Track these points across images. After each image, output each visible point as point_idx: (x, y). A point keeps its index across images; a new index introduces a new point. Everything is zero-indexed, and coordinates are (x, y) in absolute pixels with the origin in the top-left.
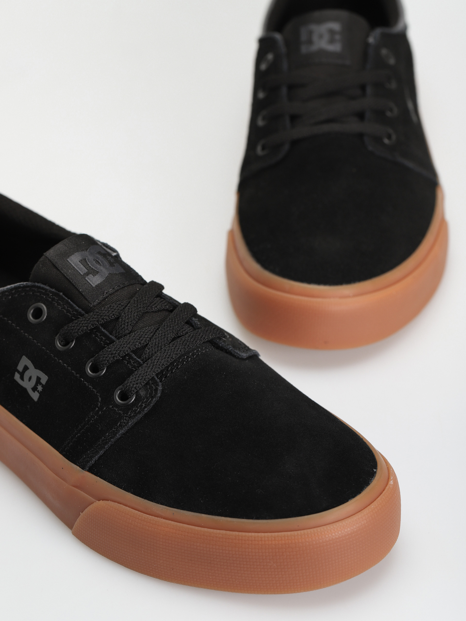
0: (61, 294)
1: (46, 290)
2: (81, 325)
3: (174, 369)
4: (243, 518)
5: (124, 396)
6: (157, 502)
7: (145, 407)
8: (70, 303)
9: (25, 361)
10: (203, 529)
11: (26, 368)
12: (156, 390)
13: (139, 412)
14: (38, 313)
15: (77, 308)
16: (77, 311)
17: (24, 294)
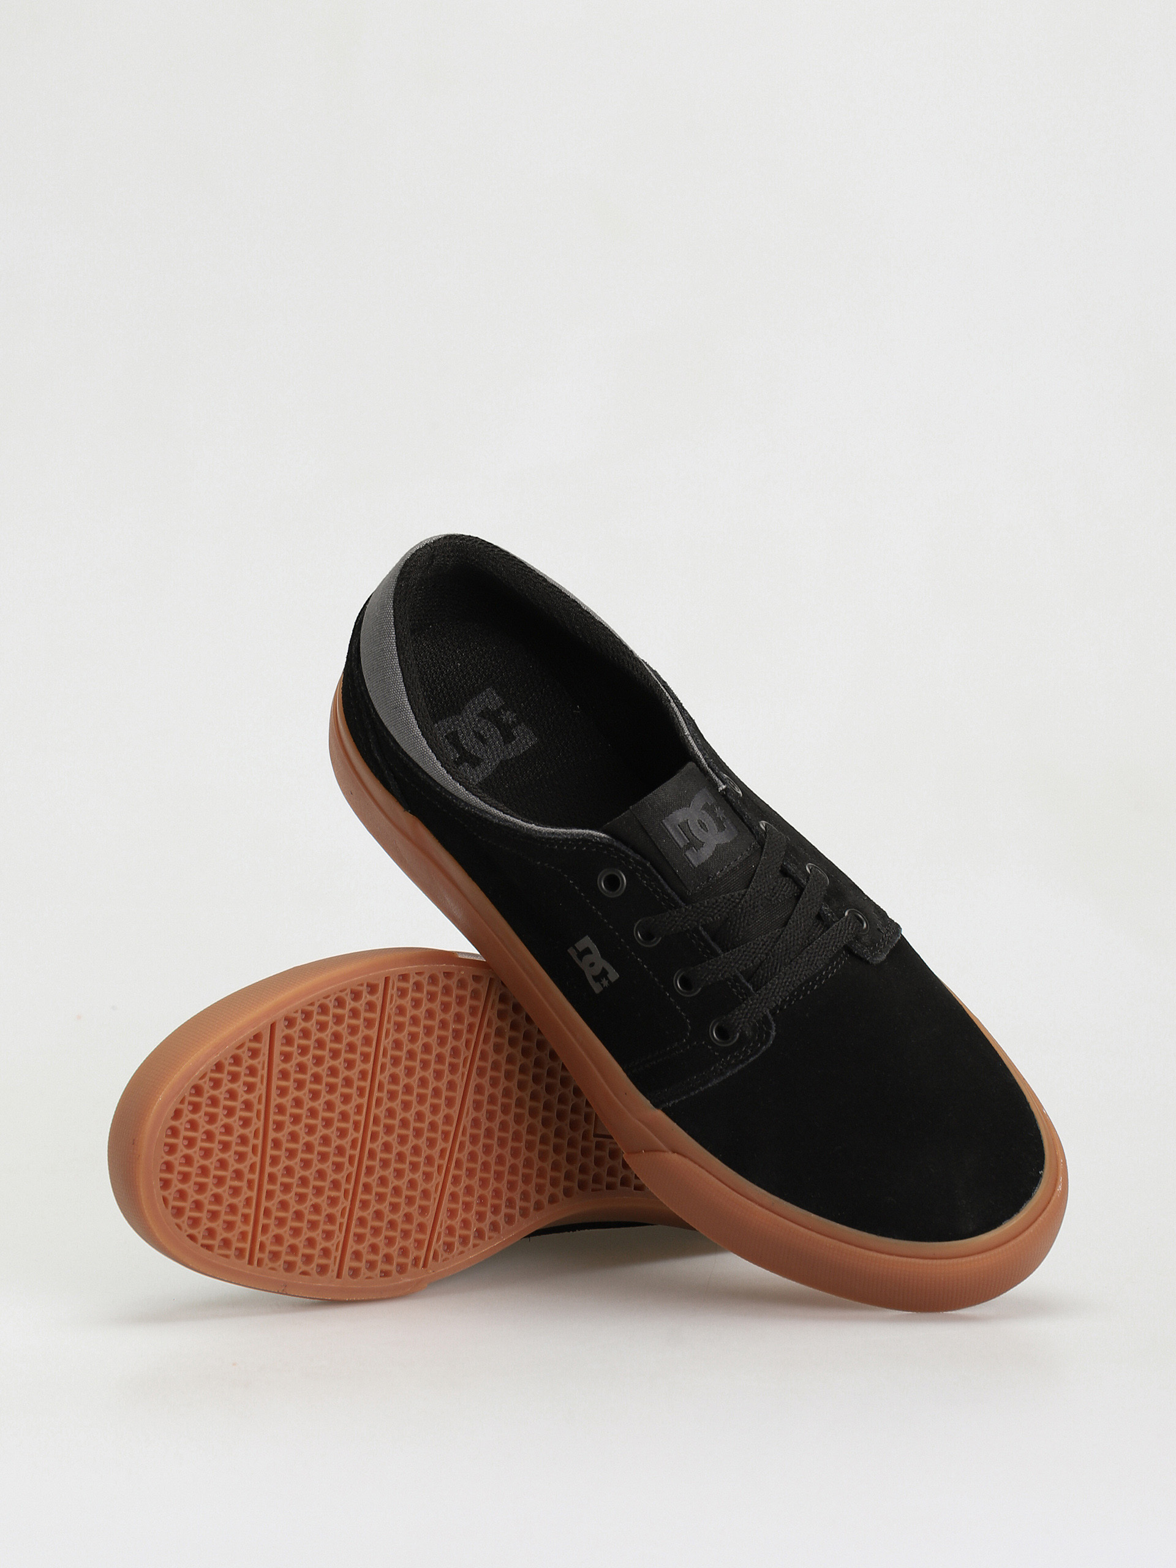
0: (648, 864)
1: (627, 856)
2: (674, 922)
3: (793, 999)
4: (864, 1231)
5: (723, 1033)
6: (753, 1182)
7: (751, 1056)
8: (659, 880)
9: (586, 942)
10: (810, 1232)
11: (588, 951)
12: (768, 1035)
13: (742, 1062)
14: (613, 882)
15: (670, 891)
16: (668, 895)
17: (595, 850)
